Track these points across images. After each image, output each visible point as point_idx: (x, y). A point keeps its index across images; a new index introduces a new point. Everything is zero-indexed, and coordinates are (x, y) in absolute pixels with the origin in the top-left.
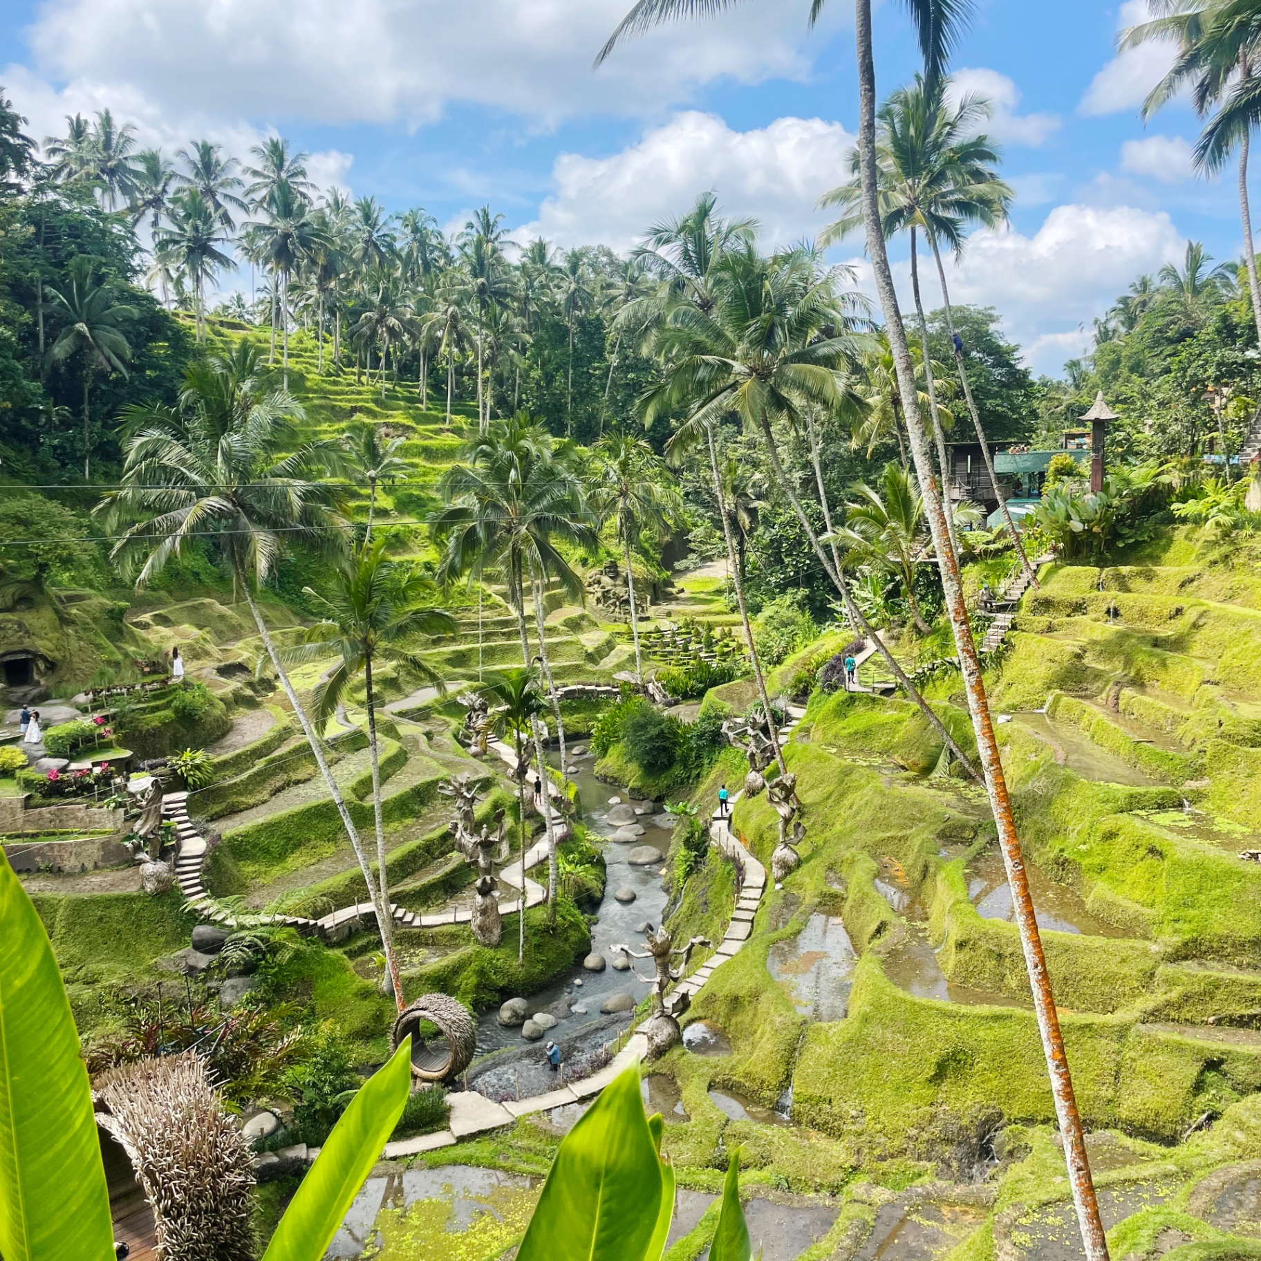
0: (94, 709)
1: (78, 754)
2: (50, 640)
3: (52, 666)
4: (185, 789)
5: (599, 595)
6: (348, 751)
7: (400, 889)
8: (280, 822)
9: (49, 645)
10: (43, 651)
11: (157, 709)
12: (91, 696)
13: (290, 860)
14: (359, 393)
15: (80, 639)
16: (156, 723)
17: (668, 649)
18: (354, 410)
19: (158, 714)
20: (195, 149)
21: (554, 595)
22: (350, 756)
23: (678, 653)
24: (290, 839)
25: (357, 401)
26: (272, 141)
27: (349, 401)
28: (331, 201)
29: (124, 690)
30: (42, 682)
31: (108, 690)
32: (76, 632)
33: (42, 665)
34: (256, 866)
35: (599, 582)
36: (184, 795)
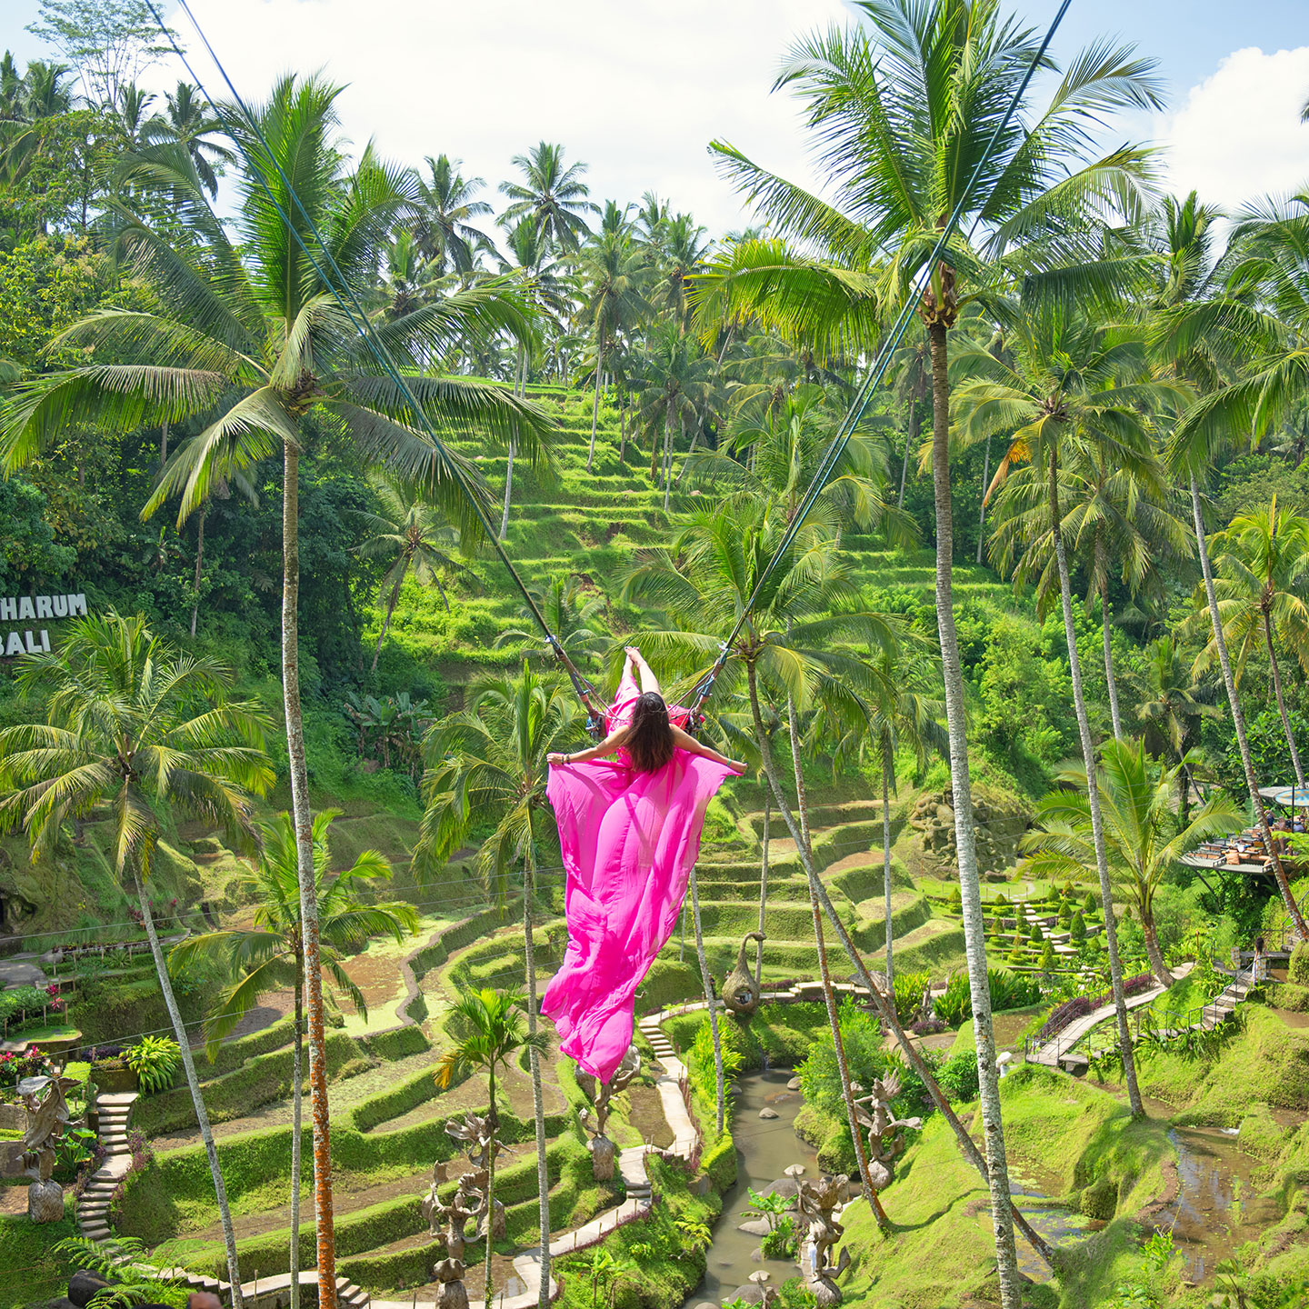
0: (60, 971)
1: (19, 1030)
2: (34, 876)
3: (31, 909)
4: (137, 1089)
5: (929, 834)
6: (389, 1057)
7: (363, 1259)
8: (240, 1148)
9: (32, 882)
10: (21, 891)
11: (136, 977)
12: (60, 954)
13: (242, 1199)
14: (632, 502)
15: (71, 876)
16: (130, 997)
17: (1008, 933)
18: (615, 529)
19: (135, 985)
20: (428, 167)
21: (856, 830)
22: (388, 1063)
23: (1024, 942)
24: (249, 1171)
25: (621, 515)
26: (543, 145)
27: (609, 515)
28: (647, 210)
29: (102, 950)
30: (16, 929)
31: (84, 947)
32: (70, 867)
33: (17, 907)
34: (195, 1203)
35: (934, 814)
36: (131, 1097)
